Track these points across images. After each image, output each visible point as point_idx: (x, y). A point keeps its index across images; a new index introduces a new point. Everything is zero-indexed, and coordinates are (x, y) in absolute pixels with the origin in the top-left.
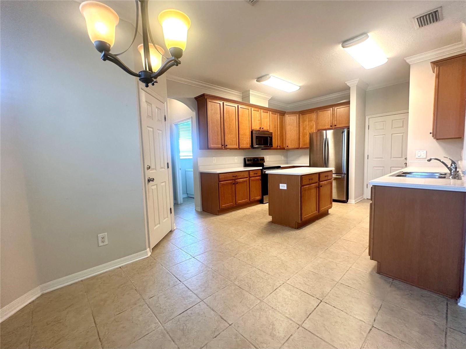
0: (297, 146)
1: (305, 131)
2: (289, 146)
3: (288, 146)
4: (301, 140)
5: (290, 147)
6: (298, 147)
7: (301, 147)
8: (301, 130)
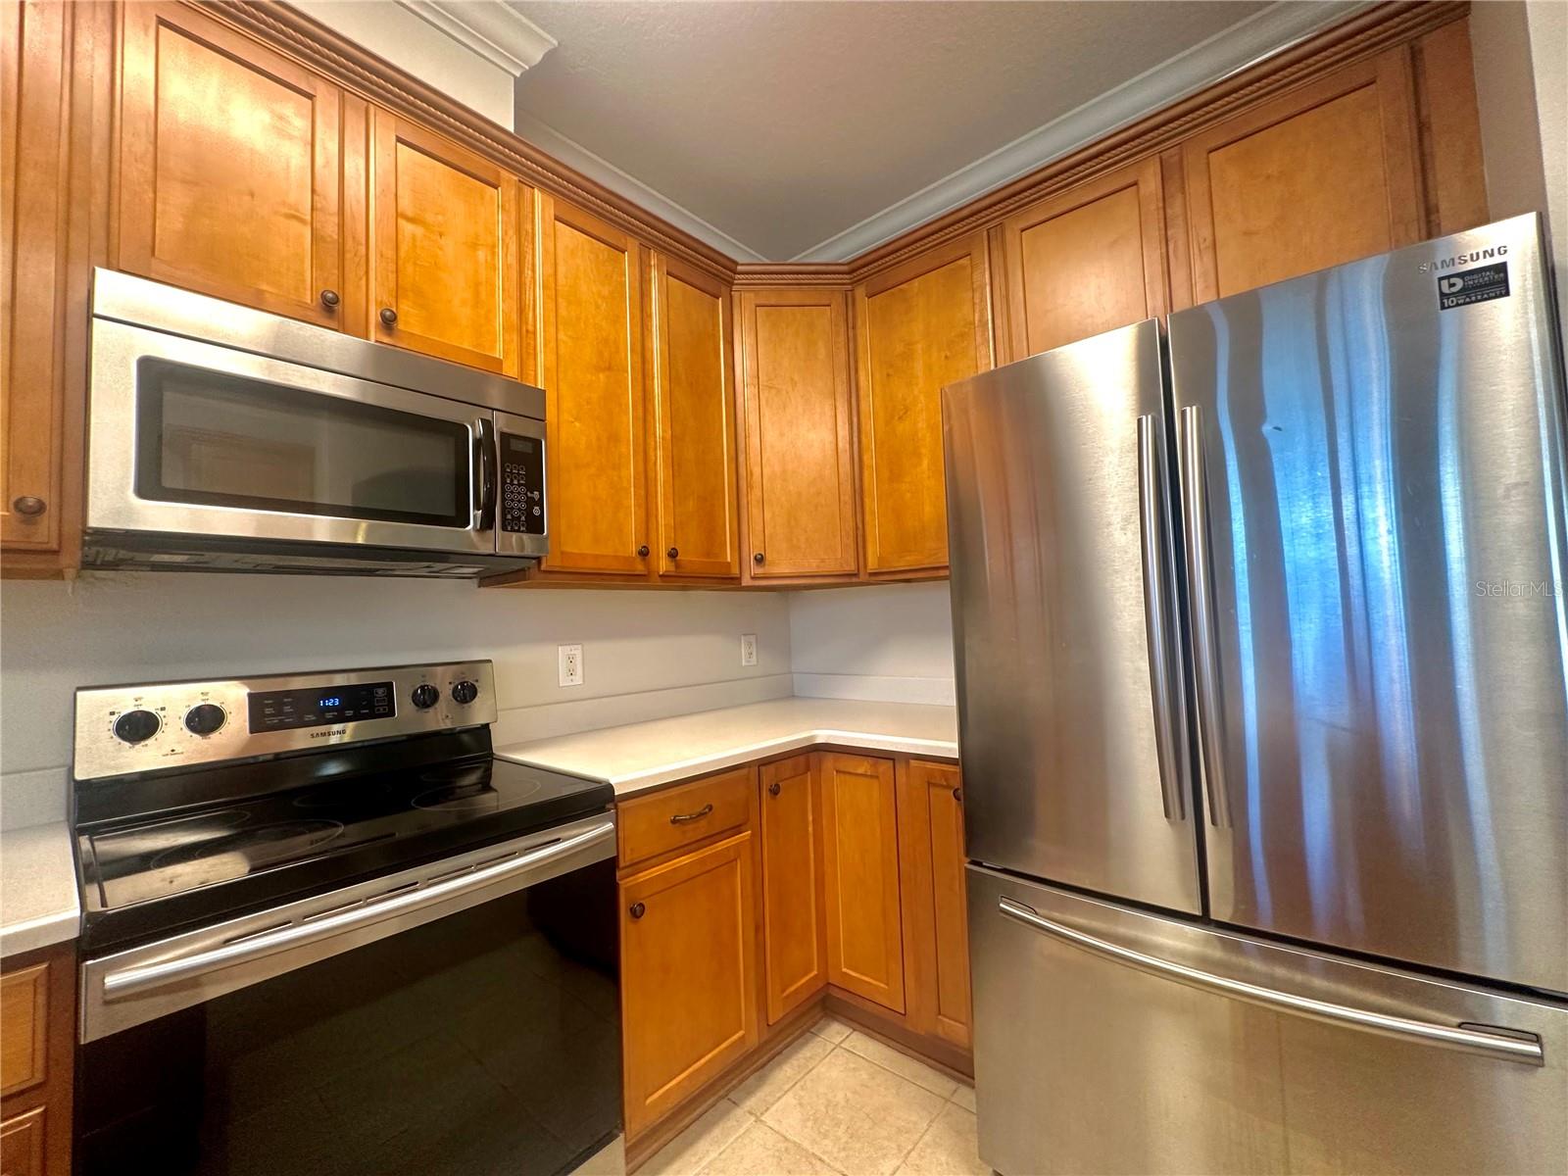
0: (839, 559)
1: (902, 428)
2: (768, 557)
3: (760, 560)
4: (872, 504)
5: (782, 565)
6: (851, 567)
7: (872, 564)
8: (869, 426)
